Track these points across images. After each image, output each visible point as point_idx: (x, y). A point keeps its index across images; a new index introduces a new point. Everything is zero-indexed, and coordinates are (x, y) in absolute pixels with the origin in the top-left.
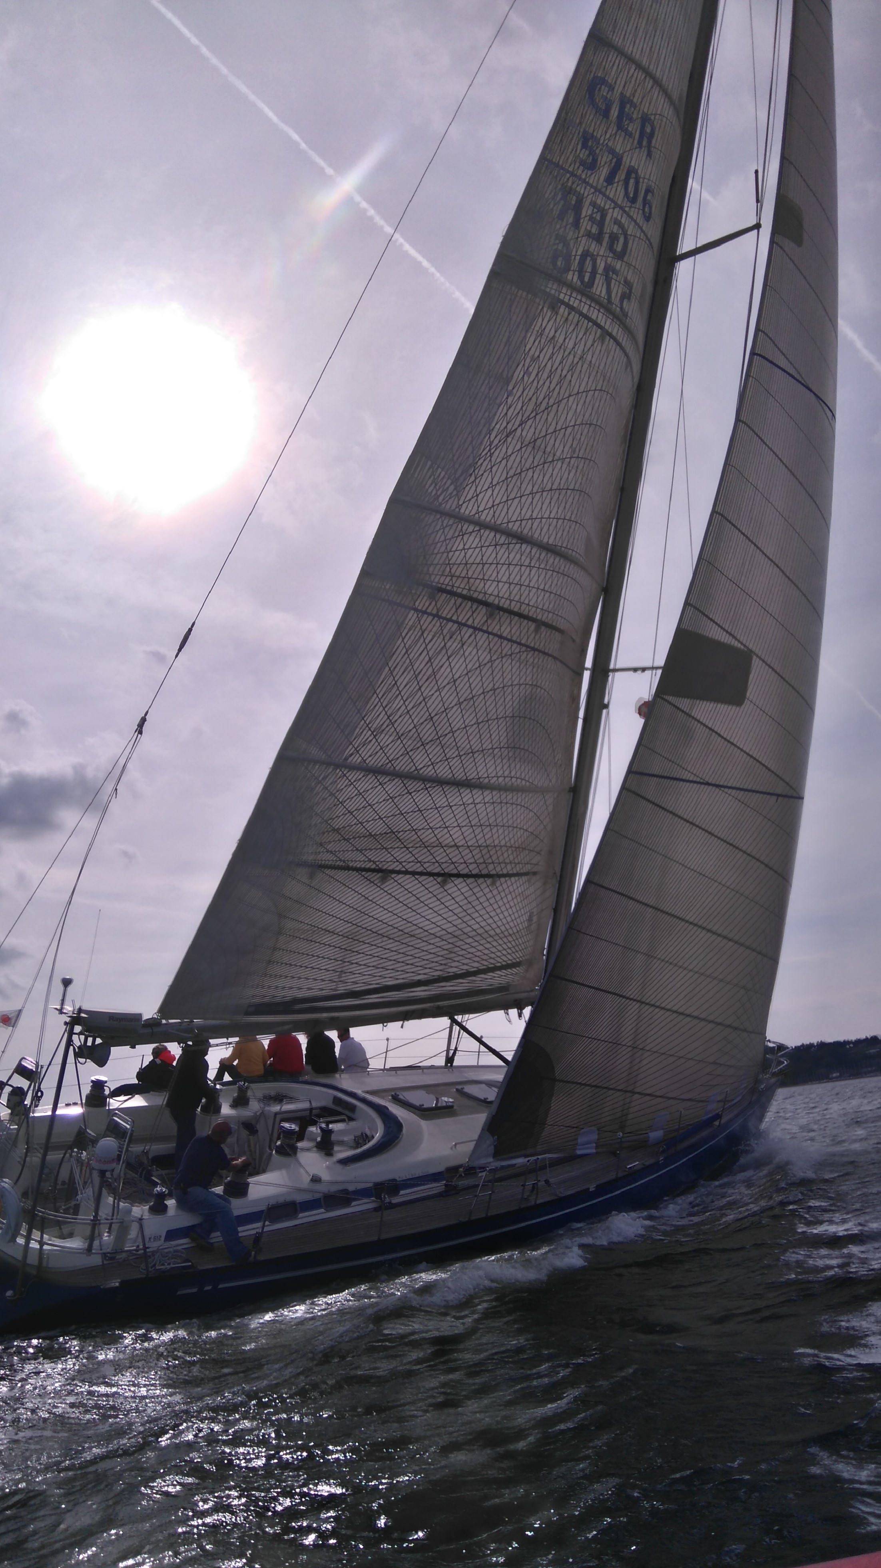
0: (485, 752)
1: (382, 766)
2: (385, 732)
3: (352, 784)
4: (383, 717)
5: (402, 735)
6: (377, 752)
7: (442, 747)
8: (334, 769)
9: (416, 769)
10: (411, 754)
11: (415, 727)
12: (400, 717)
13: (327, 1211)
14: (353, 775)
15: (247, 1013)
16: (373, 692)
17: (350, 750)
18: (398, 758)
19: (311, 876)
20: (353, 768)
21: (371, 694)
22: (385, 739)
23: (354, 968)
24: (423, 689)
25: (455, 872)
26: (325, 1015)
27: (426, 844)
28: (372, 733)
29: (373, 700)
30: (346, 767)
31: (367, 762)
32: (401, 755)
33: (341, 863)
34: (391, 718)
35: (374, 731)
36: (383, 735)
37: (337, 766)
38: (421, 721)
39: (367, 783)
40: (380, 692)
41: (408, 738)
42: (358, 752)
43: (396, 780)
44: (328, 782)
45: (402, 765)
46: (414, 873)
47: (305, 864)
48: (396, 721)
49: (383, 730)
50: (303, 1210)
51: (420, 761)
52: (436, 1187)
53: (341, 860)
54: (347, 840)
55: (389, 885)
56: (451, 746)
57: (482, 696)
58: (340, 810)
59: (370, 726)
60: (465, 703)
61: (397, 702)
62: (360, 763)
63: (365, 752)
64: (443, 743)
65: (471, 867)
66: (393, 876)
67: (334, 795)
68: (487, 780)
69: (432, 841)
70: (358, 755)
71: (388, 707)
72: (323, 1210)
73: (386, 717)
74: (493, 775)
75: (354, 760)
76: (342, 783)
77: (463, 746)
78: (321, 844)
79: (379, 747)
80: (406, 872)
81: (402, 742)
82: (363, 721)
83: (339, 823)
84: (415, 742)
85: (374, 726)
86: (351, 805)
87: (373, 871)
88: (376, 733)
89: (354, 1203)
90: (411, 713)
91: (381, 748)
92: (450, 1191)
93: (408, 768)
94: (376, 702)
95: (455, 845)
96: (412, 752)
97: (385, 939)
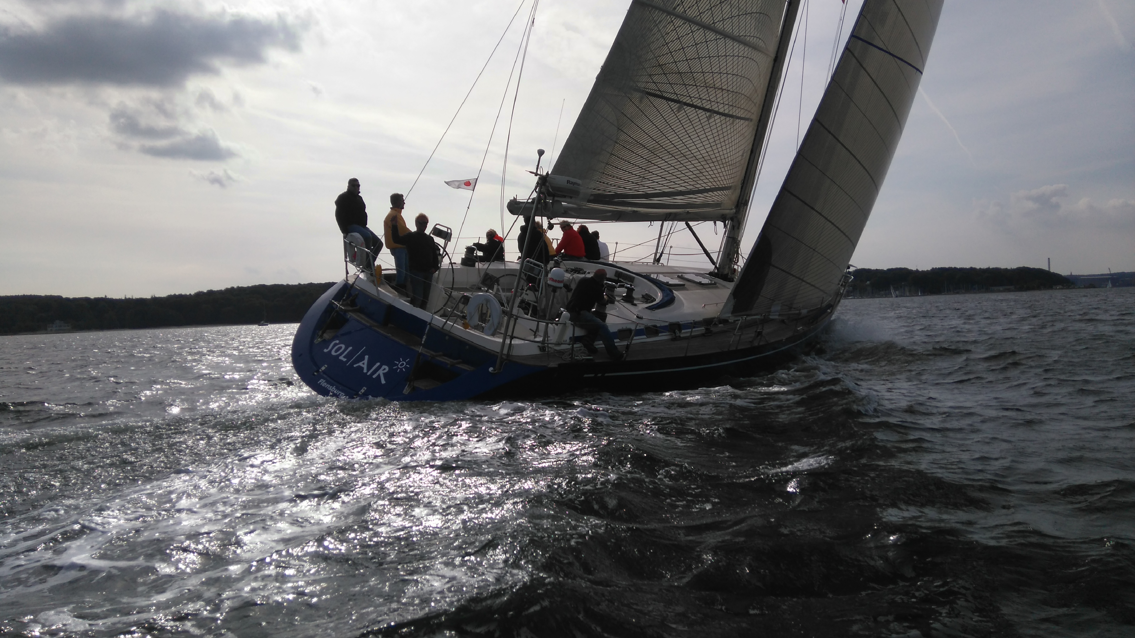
1: (695, 17)
3: (676, 29)
6: (693, 5)
8: (667, 16)
9: (713, 23)
13: (648, 337)
14: (677, 22)
15: (589, 201)
17: (678, 1)
18: (705, 12)
19: (641, 100)
20: (678, 16)
23: (650, 175)
25: (717, 109)
26: (630, 208)
27: (707, 85)
30: (674, 15)
31: (686, 12)
32: (707, 9)
33: (659, 93)
37: (669, 13)
39: (685, 29)
42: (682, 3)
43: (701, 30)
44: (661, 26)
45: (706, 18)
46: (696, 107)
47: (638, 90)
50: (636, 335)
51: (717, 16)
52: (701, 330)
53: (659, 90)
54: (665, 75)
55: (681, 114)
58: (665, 50)
62: (682, 13)
63: (687, 4)
65: (725, 107)
66: (685, 107)
67: (663, 37)
69: (710, 82)
70: (682, 6)
72: (645, 337)
75: (679, 10)
76: (671, 27)
78: (650, 76)
80: (692, 106)
83: (662, 60)
84: (716, 1)
86: (671, 47)
87: (675, 101)
89: (660, 334)
91: (696, 3)
92: (708, 333)
93: (709, 21)
95: (722, 88)
96: (714, 8)
97: (670, 156)
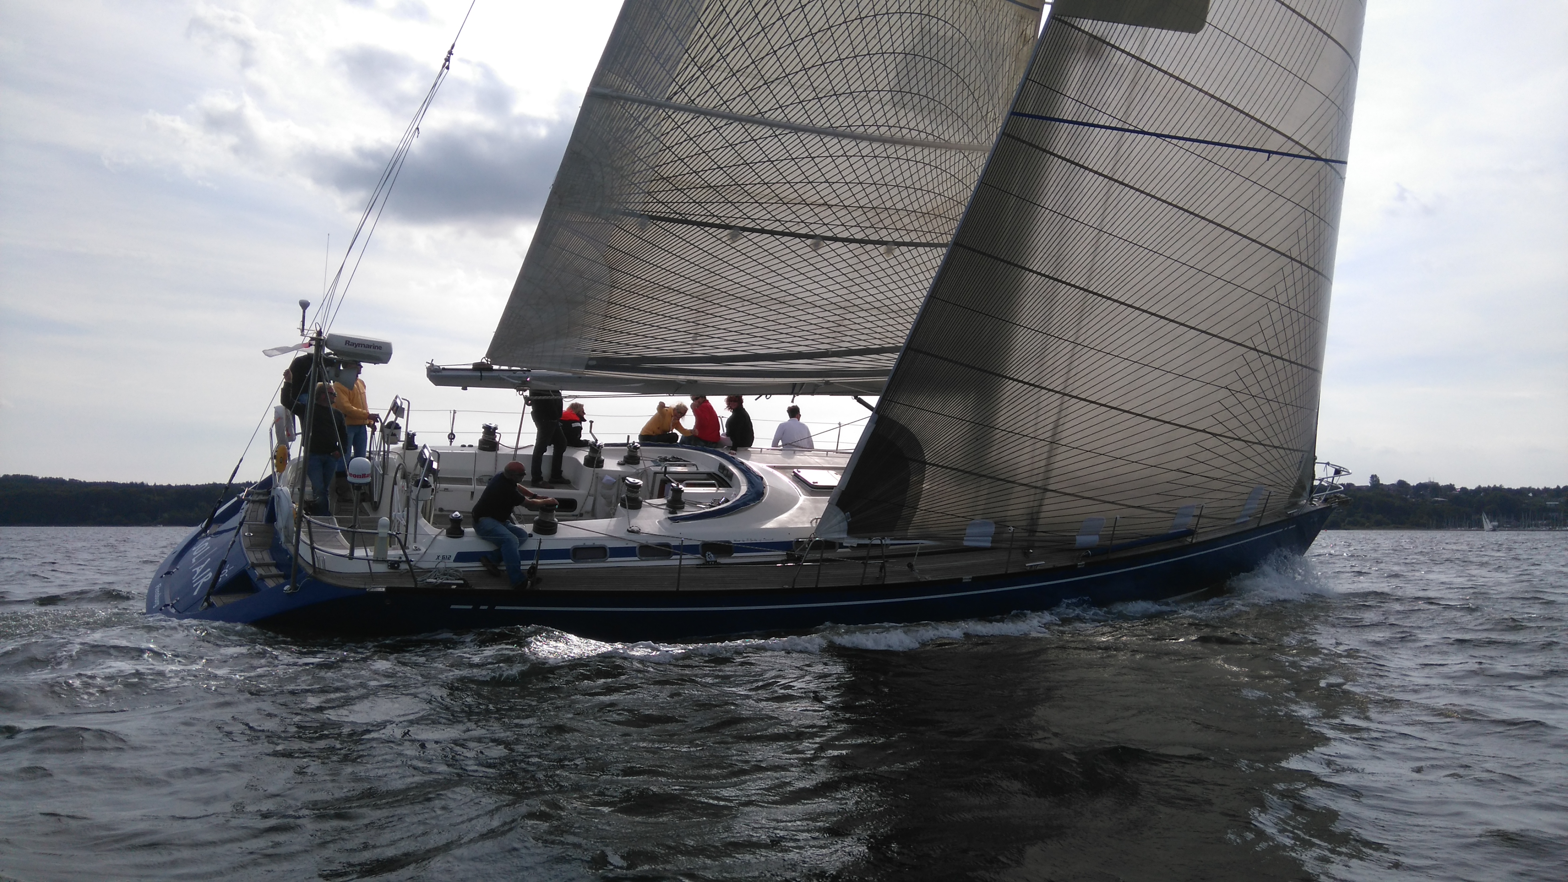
0: (855, 95)
1: (714, 107)
2: (715, 68)
3: (679, 127)
4: (711, 50)
5: (738, 71)
6: (707, 92)
7: (793, 87)
8: (656, 109)
9: (759, 112)
10: (751, 94)
11: (753, 62)
12: (733, 49)
13: (642, 560)
14: (681, 117)
16: (696, 20)
17: (673, 88)
18: (734, 99)
19: (643, 227)
20: (678, 108)
21: (694, 23)
22: (715, 76)
23: (710, 331)
24: (760, 17)
25: (830, 234)
26: (682, 377)
27: (785, 201)
28: (699, 69)
29: (696, 30)
30: (670, 107)
31: (696, 102)
32: (739, 96)
33: (678, 216)
34: (721, 51)
35: (701, 67)
36: (713, 72)
37: (660, 106)
38: (762, 55)
39: (698, 126)
40: (706, 19)
41: (746, 74)
42: (683, 90)
43: (735, 124)
44: (649, 124)
45: (740, 106)
46: (772, 233)
48: (728, 55)
49: (713, 66)
50: (612, 556)
51: (765, 102)
53: (676, 213)
54: (681, 190)
55: (742, 243)
56: (805, 87)
57: (844, 26)
58: (668, 156)
59: (696, 60)
60: (820, 35)
61: (728, 32)
62: (687, 103)
63: (692, 90)
64: (793, 81)
65: (853, 230)
66: (746, 234)
67: (658, 138)
68: (862, 129)
69: (792, 196)
70: (684, 94)
71: (717, 38)
72: (636, 559)
73: (715, 50)
74: (870, 123)
75: (680, 100)
77: (822, 86)
78: (649, 193)
79: (709, 86)
80: (762, 231)
81: (738, 79)
82: (687, 55)
84: (755, 81)
85: (701, 60)
86: (680, 151)
87: (719, 226)
88: (704, 69)
89: (674, 557)
90: (747, 45)
91: (712, 87)
93: (749, 111)
94: (700, 32)
95: (825, 204)
96: (753, 92)
97: (746, 303)
